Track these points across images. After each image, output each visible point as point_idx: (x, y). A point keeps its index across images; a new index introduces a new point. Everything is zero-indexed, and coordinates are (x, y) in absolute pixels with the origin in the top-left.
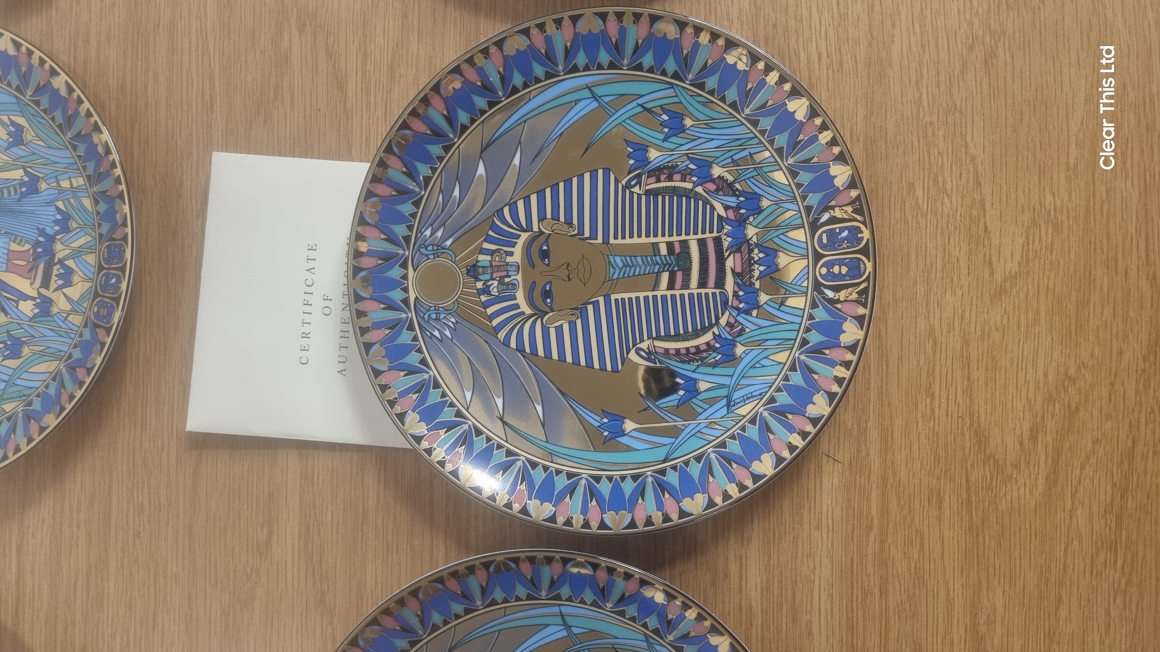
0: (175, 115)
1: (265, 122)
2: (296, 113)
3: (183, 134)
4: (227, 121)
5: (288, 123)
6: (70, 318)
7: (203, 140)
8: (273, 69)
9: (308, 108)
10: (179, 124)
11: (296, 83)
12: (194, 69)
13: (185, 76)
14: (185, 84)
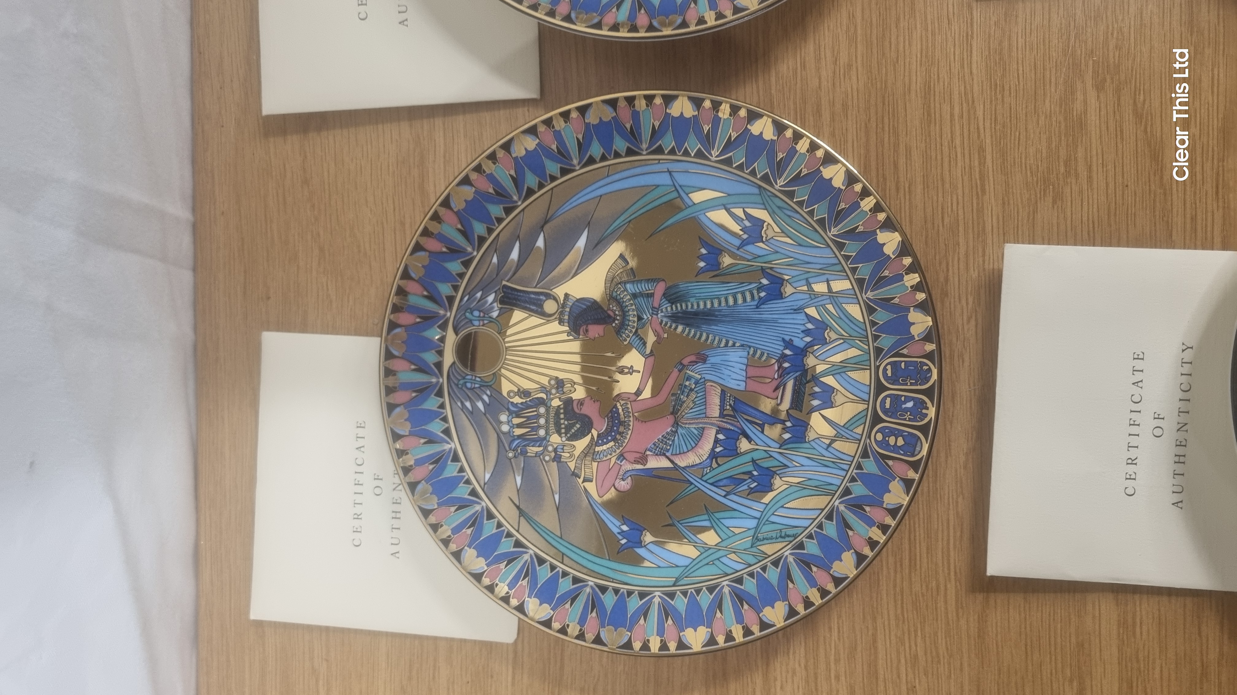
0: (935, 198)
1: (1054, 202)
2: (1095, 190)
3: (947, 220)
4: (1004, 203)
5: (1085, 203)
6: (836, 445)
7: (973, 229)
8: (1063, 138)
9: (1111, 186)
10: (940, 208)
11: (1094, 153)
12: (958, 142)
13: (946, 150)
14: (946, 160)
